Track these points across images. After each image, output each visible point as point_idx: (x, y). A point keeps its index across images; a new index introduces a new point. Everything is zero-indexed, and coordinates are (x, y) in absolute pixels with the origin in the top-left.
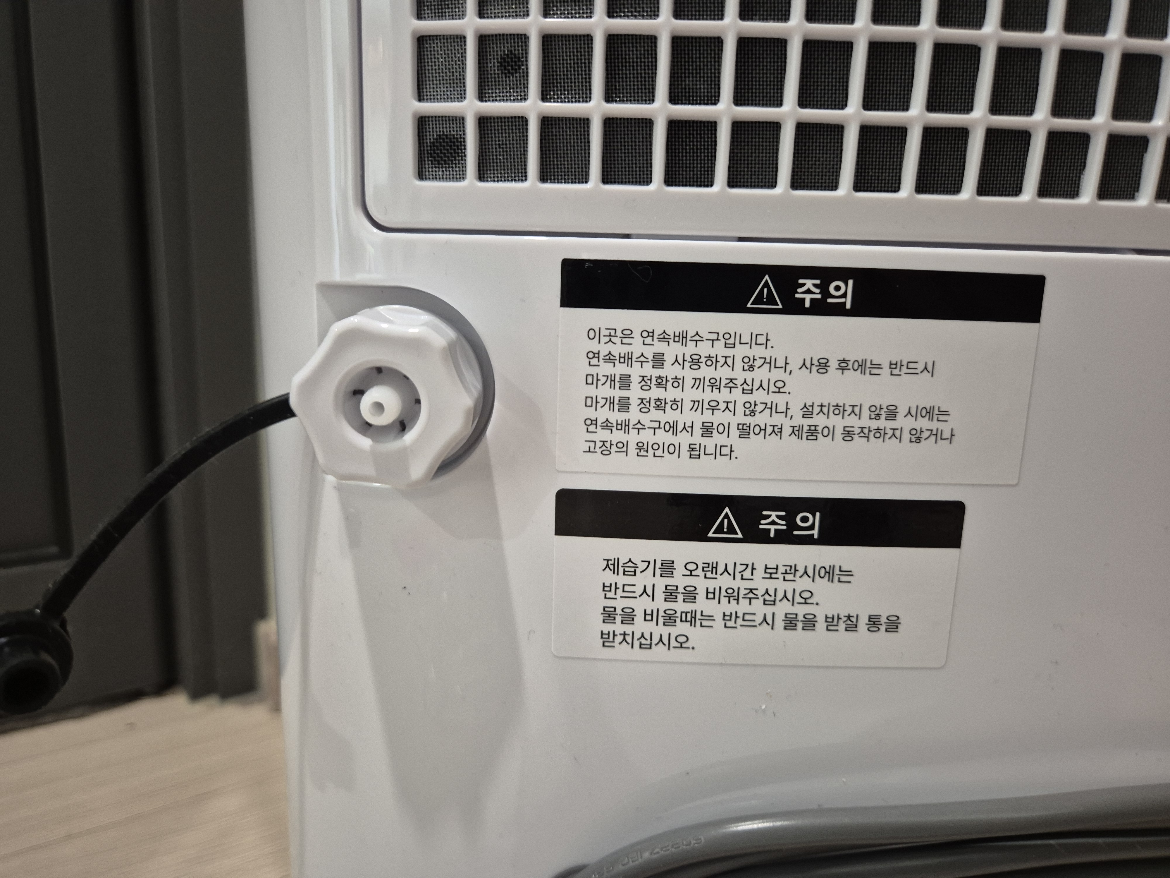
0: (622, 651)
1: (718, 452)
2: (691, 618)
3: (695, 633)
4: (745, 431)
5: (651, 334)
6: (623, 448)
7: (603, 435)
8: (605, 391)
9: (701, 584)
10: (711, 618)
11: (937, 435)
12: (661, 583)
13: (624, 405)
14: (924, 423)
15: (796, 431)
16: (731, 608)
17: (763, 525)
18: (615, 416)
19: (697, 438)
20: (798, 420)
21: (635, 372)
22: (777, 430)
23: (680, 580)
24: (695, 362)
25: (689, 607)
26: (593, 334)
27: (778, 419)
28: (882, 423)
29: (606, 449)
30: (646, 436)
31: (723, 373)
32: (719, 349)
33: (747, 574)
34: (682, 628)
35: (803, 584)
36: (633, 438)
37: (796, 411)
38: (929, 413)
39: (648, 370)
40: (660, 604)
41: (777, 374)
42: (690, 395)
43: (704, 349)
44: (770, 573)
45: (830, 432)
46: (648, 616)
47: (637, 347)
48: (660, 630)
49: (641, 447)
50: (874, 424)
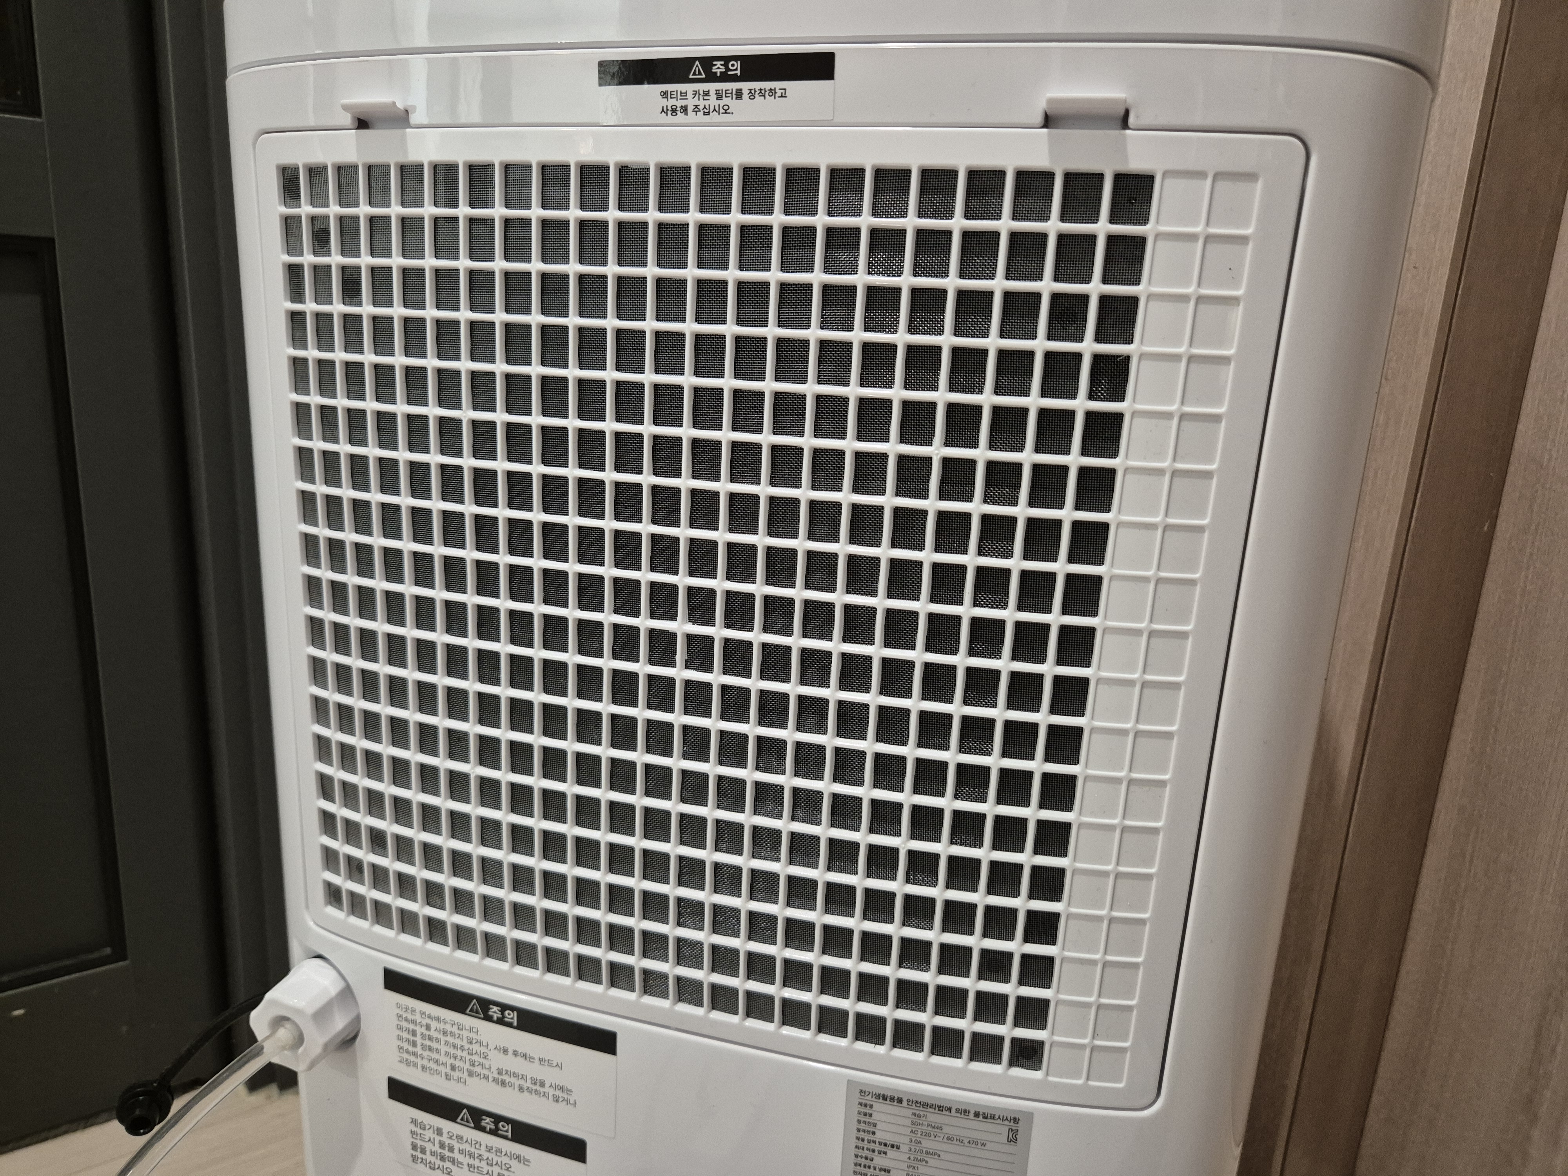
0: (421, 1167)
1: (459, 1080)
2: (453, 1161)
3: (454, 1169)
4: (471, 1074)
5: (424, 1013)
6: (415, 1065)
7: (405, 1056)
8: (405, 1035)
9: (457, 1146)
10: (461, 1163)
11: (567, 1102)
12: (437, 1138)
13: (414, 1044)
14: (558, 1093)
15: (495, 1080)
16: (471, 1161)
17: (483, 1123)
18: (411, 1049)
19: (448, 1070)
20: (496, 1075)
21: (419, 1030)
22: (486, 1077)
23: (445, 1138)
24: (445, 1033)
25: (451, 1155)
26: (398, 1006)
27: (486, 1072)
28: (537, 1087)
29: (408, 1063)
30: (425, 1062)
31: (458, 1042)
32: (455, 1029)
33: (477, 1146)
34: (448, 1164)
35: (505, 1160)
36: (420, 1062)
37: (494, 1069)
38: (562, 1088)
39: (423, 1030)
40: (436, 1148)
41: (483, 1049)
42: (444, 1048)
43: (448, 1028)
44: (489, 1149)
45: (512, 1085)
46: (433, 1153)
47: (418, 1018)
48: (438, 1162)
49: (423, 1067)
50: (534, 1088)
